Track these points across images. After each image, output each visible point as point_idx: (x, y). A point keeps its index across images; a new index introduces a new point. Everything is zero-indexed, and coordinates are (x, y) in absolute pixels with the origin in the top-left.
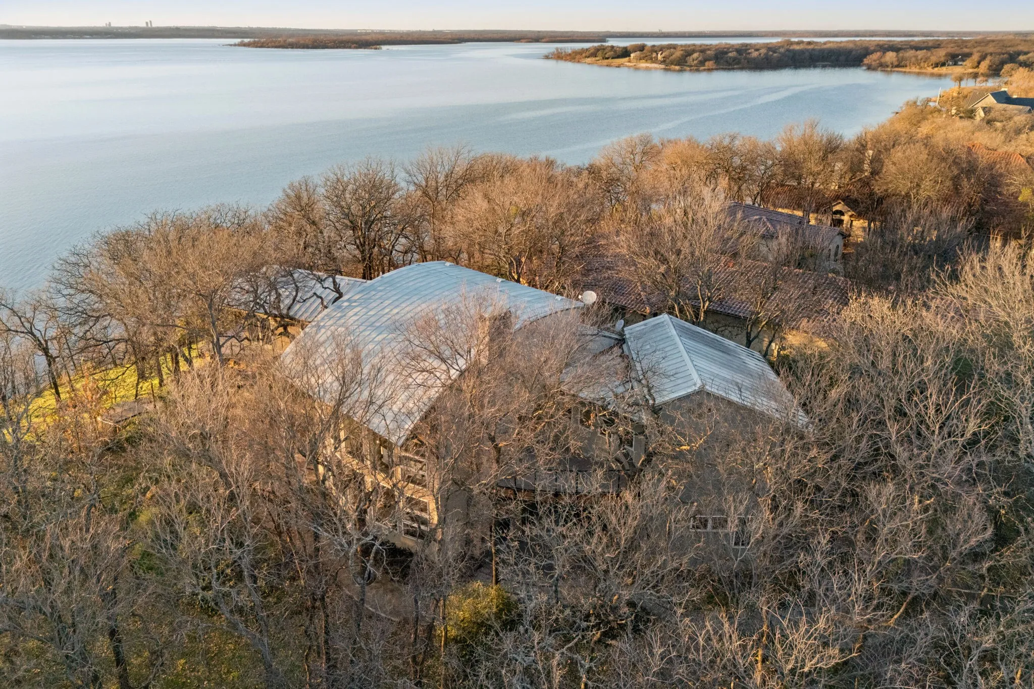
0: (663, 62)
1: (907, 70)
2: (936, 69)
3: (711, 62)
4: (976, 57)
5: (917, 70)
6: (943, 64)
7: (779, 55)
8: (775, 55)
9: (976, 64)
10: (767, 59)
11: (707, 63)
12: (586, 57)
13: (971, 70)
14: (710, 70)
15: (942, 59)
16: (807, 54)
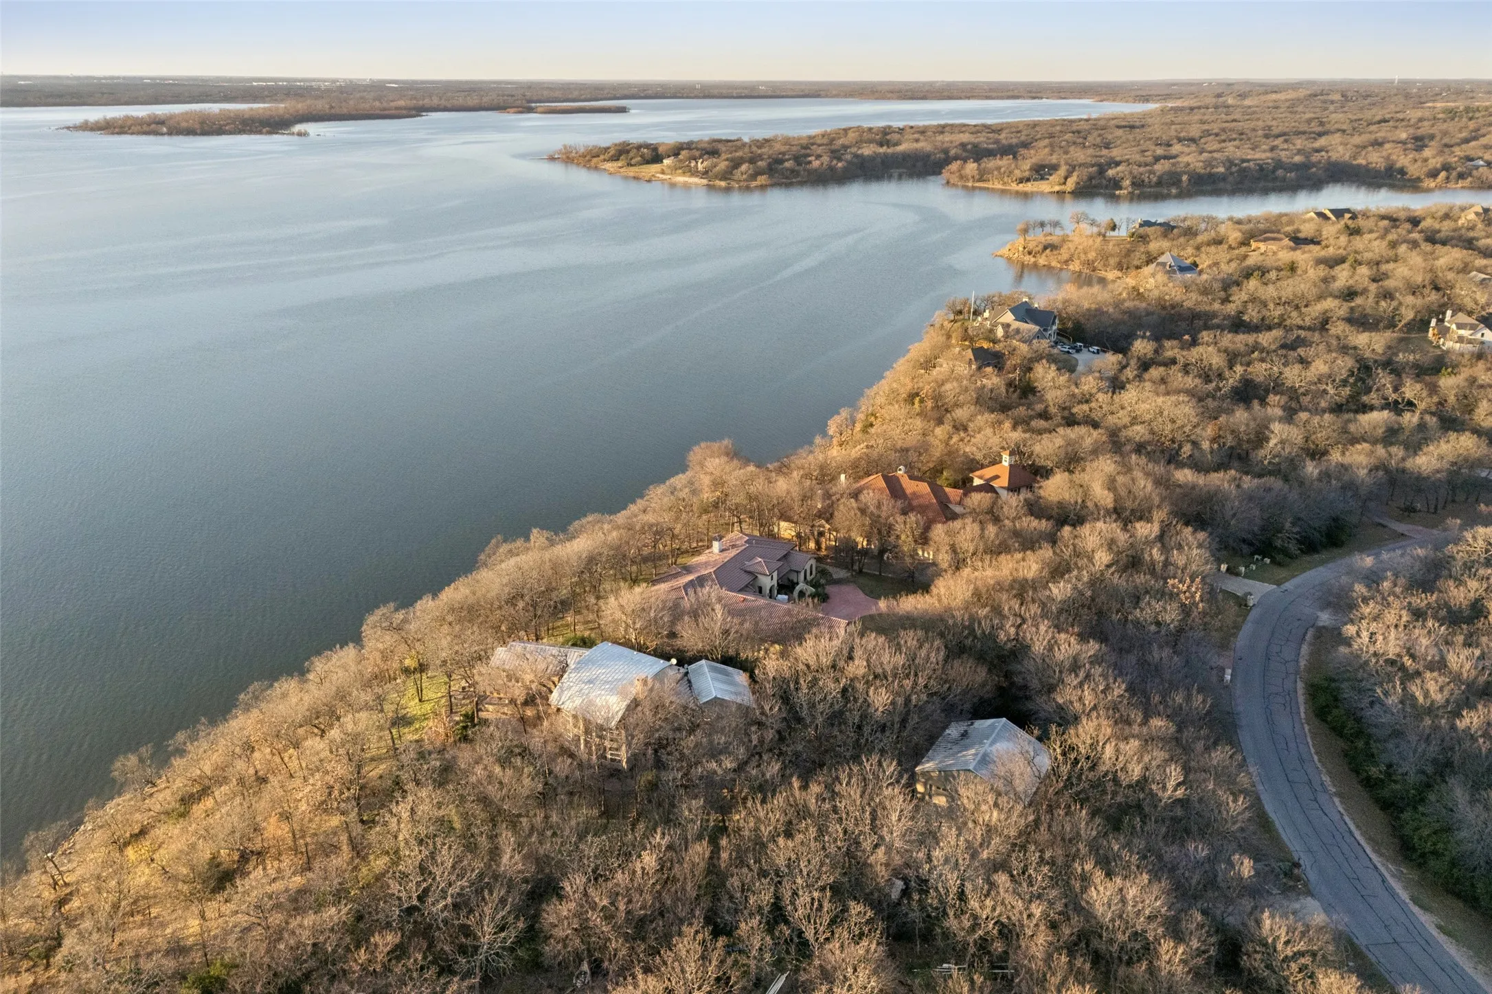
0: (705, 174)
1: (989, 185)
2: (1021, 185)
3: (764, 177)
4: (1062, 171)
5: (1000, 186)
6: (1028, 180)
7: (845, 164)
8: (840, 165)
9: (1063, 180)
10: (832, 170)
11: (759, 178)
12: (605, 160)
13: (1057, 188)
14: (763, 188)
15: (1027, 174)
16: (879, 160)
